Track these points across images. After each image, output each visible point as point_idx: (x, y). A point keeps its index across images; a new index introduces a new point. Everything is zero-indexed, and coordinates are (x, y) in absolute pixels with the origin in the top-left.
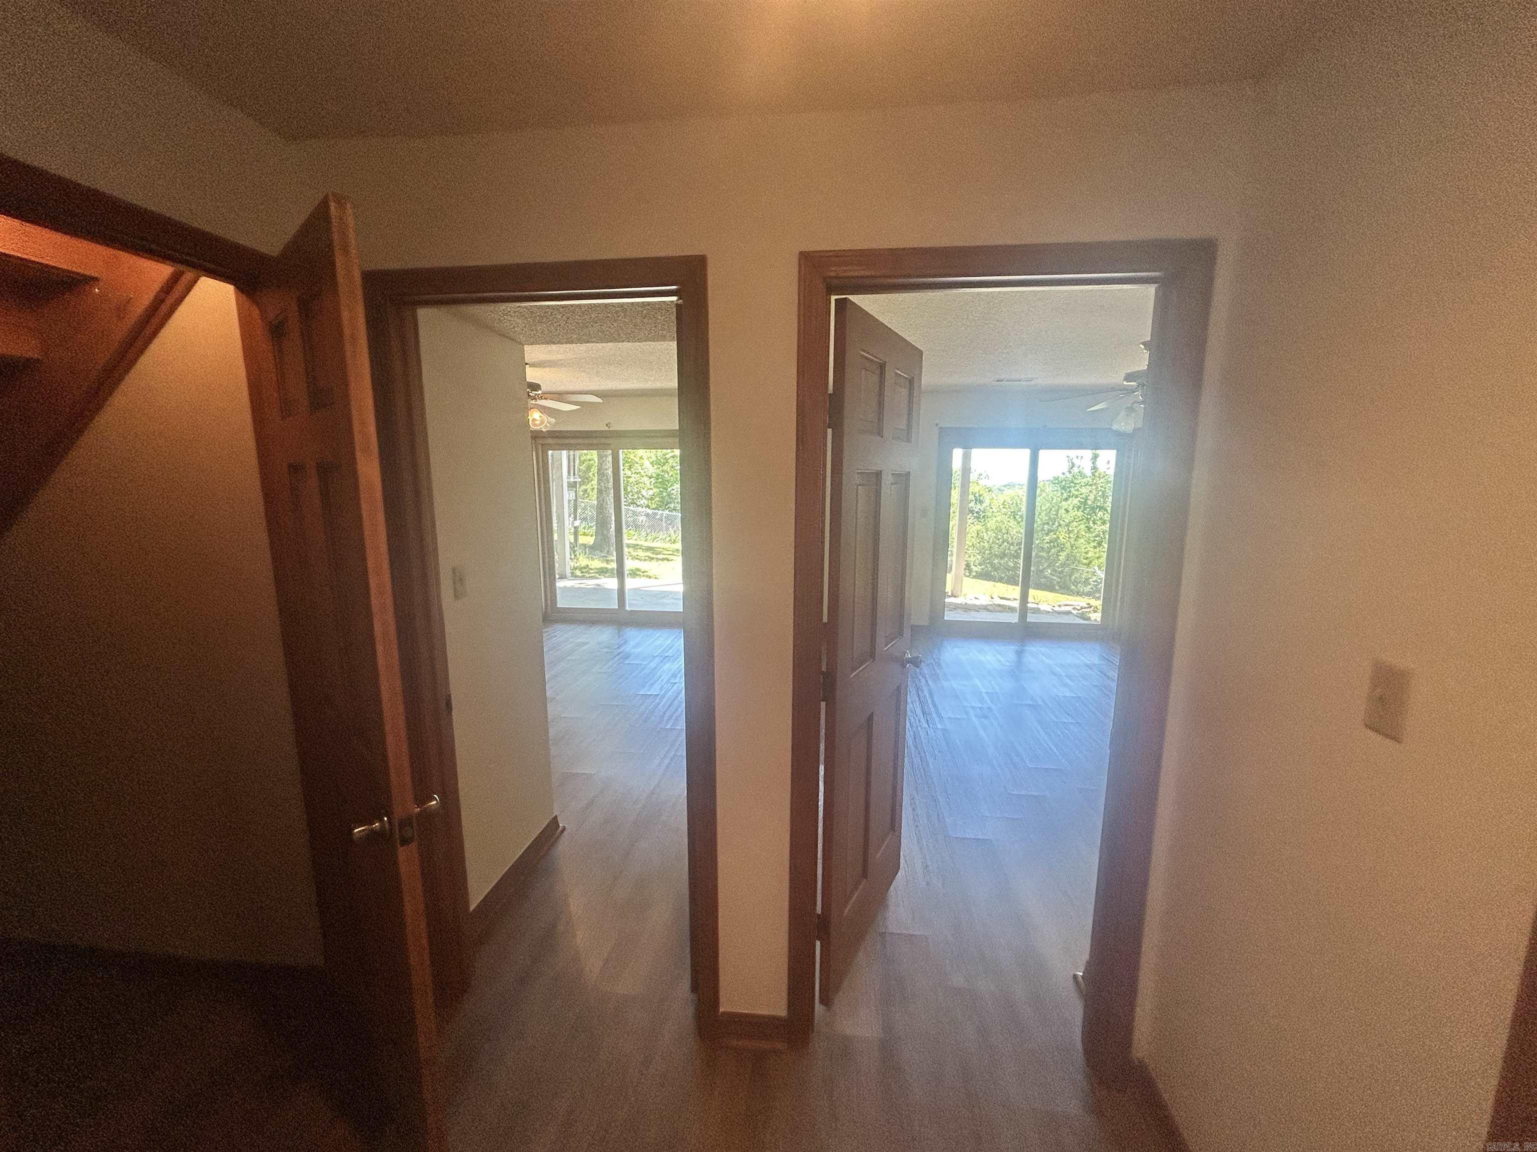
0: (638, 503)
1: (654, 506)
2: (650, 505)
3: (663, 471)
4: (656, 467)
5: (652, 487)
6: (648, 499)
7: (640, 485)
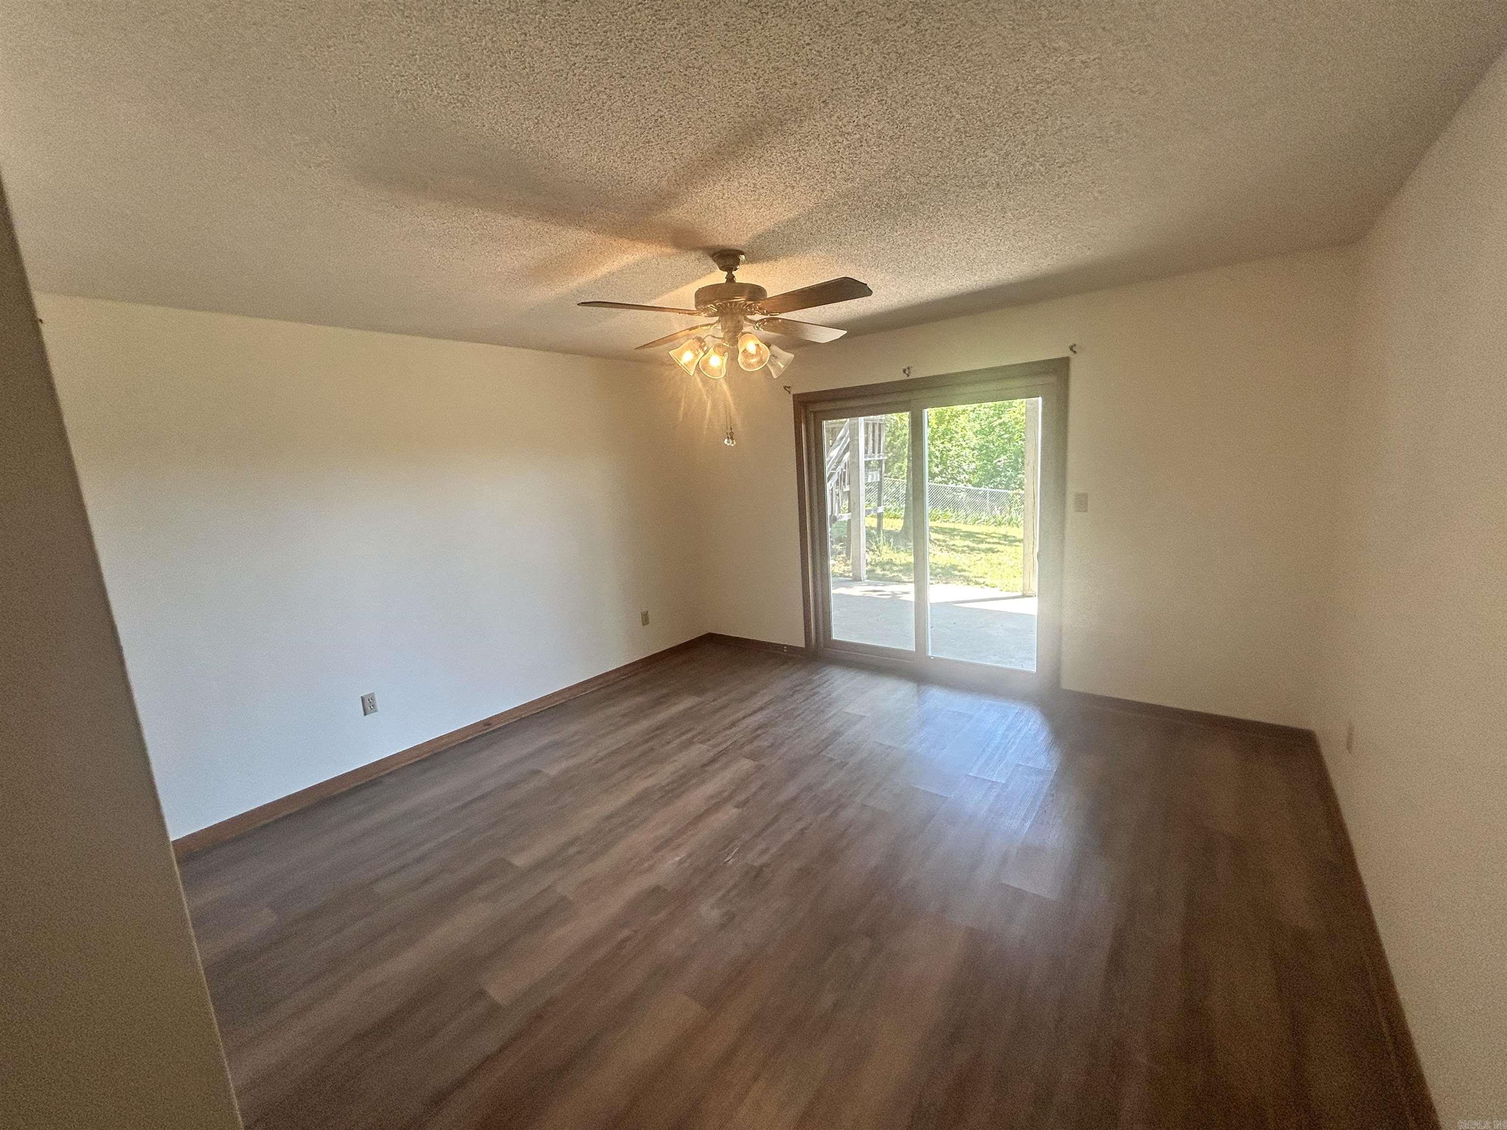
0: (958, 479)
1: (977, 481)
2: (972, 479)
3: (987, 442)
4: (979, 437)
5: (974, 460)
6: (970, 473)
7: (961, 459)
